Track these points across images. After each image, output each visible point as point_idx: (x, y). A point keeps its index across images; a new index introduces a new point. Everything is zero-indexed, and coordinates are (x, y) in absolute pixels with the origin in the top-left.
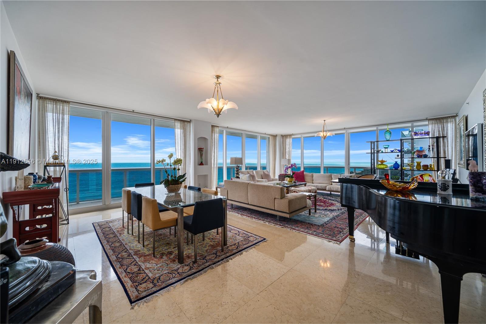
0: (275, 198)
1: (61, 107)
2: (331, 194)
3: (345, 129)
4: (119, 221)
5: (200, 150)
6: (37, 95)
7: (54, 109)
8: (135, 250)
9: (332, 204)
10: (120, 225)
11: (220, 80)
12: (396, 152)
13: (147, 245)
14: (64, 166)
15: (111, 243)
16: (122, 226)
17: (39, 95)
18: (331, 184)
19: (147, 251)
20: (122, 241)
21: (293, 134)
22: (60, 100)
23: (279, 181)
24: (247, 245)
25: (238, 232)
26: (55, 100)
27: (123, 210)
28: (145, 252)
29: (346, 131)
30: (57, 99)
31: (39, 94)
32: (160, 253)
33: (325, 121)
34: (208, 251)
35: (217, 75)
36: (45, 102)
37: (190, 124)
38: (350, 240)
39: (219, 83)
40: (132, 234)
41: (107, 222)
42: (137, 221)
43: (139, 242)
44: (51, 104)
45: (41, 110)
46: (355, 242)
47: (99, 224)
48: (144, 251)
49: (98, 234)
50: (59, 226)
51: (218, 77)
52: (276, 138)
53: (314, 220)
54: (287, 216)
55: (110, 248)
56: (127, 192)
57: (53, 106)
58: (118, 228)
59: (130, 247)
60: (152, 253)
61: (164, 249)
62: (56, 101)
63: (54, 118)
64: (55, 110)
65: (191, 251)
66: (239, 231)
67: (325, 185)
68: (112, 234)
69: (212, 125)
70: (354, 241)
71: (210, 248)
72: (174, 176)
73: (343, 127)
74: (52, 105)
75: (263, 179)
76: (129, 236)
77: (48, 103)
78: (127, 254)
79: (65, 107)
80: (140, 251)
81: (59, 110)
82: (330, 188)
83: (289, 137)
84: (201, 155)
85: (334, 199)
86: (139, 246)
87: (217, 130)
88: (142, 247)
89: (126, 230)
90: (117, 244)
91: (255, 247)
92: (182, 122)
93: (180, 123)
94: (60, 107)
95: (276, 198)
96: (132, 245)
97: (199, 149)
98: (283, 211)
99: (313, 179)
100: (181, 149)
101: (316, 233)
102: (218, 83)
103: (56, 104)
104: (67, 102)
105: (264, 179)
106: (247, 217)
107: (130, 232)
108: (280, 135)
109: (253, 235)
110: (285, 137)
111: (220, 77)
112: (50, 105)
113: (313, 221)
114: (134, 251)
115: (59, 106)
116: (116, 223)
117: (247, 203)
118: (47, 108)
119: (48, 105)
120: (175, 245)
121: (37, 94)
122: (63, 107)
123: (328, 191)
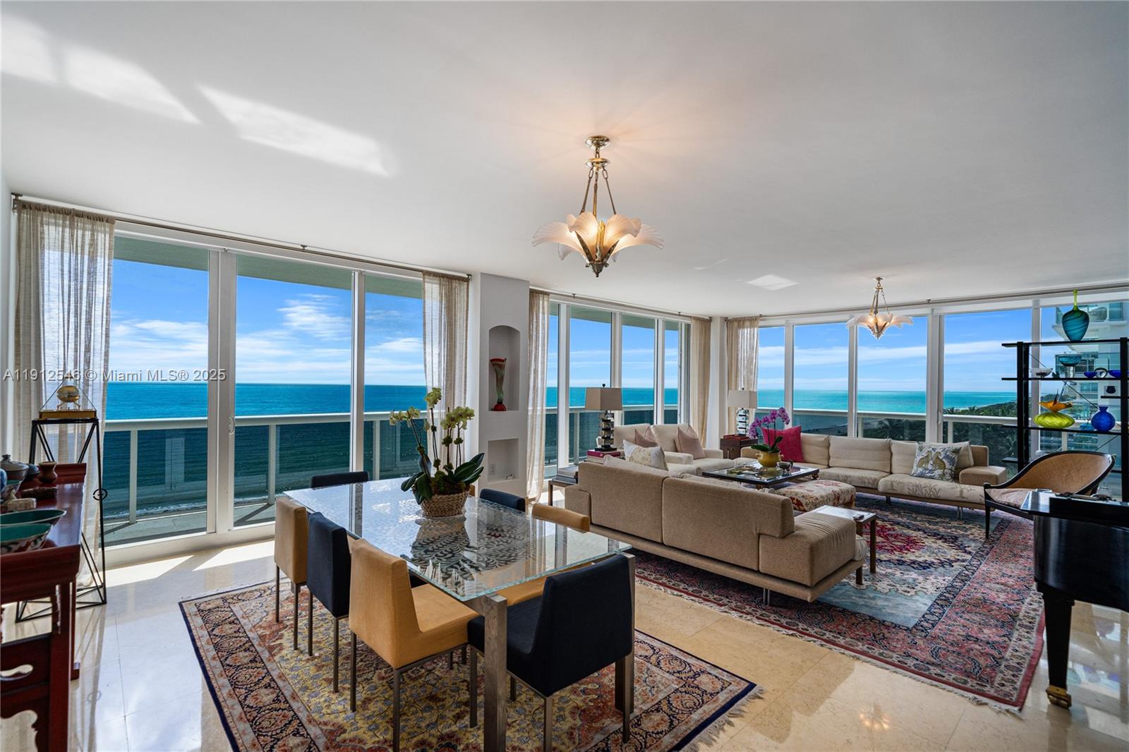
0: (759, 535)
1: (88, 234)
2: (888, 501)
3: (929, 302)
4: (261, 596)
5: (496, 365)
6: (14, 197)
7: (67, 240)
8: (325, 724)
9: (911, 543)
10: (267, 613)
11: (605, 152)
12: (1104, 379)
13: (367, 701)
14: (95, 421)
15: (243, 691)
16: (271, 617)
17: (20, 198)
18: (888, 470)
19: (370, 730)
20: (281, 683)
21: (761, 316)
22: (83, 212)
23: (724, 458)
24: (700, 711)
25: (652, 652)
26: (68, 214)
27: (278, 569)
28: (360, 733)
29: (933, 310)
30: (74, 209)
31: (21, 196)
32: (415, 739)
33: (879, 279)
34: (576, 734)
35: (597, 135)
36: (39, 218)
37: (468, 285)
38: (1051, 701)
39: (605, 161)
40: (311, 653)
41: (224, 600)
42: (330, 616)
43: (336, 691)
44: (56, 225)
45: (23, 245)
46: (1070, 708)
47: (201, 608)
48: (358, 729)
49: (201, 651)
50: (77, 613)
51: (599, 141)
52: (710, 326)
53: (884, 607)
54: (807, 596)
55: (243, 715)
56: (292, 515)
57: (63, 232)
58: (261, 627)
59: (307, 708)
60: (386, 741)
61: (423, 725)
62: (72, 216)
63: (66, 272)
64: (70, 243)
65: (518, 736)
66: (653, 648)
67: (873, 477)
68: (245, 651)
69: (530, 289)
70: (1069, 704)
71: (579, 722)
72: (443, 463)
73: (924, 298)
74: (61, 229)
75: (677, 451)
76: (301, 660)
77: (48, 224)
78: (303, 743)
79: (100, 237)
80: (345, 731)
81: (79, 244)
82: (892, 485)
83: (747, 323)
84: (500, 380)
85: (904, 520)
86: (340, 708)
87: (543, 304)
88: (350, 713)
89: (288, 635)
90: (266, 697)
91: (732, 720)
92: (444, 281)
93: (440, 284)
94: (83, 236)
95: (763, 534)
96: (313, 700)
97: (491, 361)
98: (788, 578)
99: (831, 454)
100: (440, 362)
101: (915, 662)
102: (599, 160)
103: (72, 227)
104: (107, 221)
105: (682, 452)
106: (662, 588)
107: (303, 645)
108: (721, 318)
109: (709, 669)
110: (734, 324)
111: (608, 140)
112: (52, 228)
113: (880, 610)
114: (324, 728)
115: (80, 232)
116: (254, 604)
117: (659, 541)
118: (43, 238)
119: (46, 227)
120: (459, 704)
121: (12, 194)
122: (93, 235)
123: (882, 494)
